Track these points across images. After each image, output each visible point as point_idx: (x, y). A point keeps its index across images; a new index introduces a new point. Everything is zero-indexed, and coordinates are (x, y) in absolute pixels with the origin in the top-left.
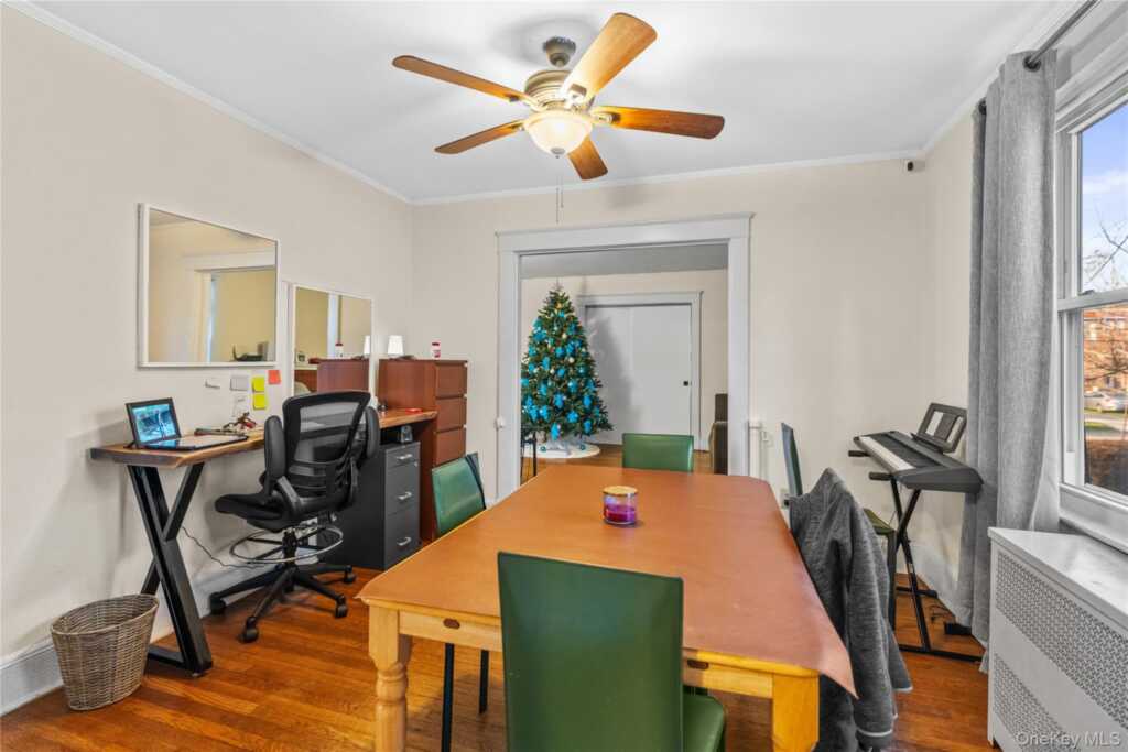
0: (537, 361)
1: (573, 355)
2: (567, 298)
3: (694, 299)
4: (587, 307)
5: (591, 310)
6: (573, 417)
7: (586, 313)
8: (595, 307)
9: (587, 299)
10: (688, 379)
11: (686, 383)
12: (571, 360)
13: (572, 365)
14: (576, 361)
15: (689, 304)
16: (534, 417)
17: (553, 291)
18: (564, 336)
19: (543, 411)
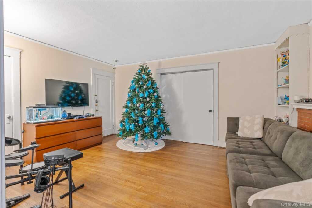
0: (131, 100)
1: (149, 97)
2: (148, 68)
3: (215, 67)
4: (161, 74)
5: (163, 76)
6: (147, 130)
7: (161, 77)
8: (165, 74)
9: (161, 70)
10: (212, 109)
11: (211, 111)
12: (148, 99)
13: (148, 102)
14: (150, 100)
15: (212, 69)
16: (128, 129)
17: (141, 65)
18: (145, 87)
19: (132, 127)
